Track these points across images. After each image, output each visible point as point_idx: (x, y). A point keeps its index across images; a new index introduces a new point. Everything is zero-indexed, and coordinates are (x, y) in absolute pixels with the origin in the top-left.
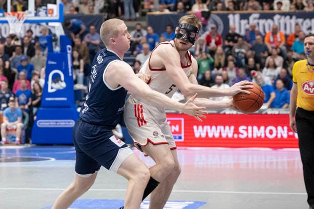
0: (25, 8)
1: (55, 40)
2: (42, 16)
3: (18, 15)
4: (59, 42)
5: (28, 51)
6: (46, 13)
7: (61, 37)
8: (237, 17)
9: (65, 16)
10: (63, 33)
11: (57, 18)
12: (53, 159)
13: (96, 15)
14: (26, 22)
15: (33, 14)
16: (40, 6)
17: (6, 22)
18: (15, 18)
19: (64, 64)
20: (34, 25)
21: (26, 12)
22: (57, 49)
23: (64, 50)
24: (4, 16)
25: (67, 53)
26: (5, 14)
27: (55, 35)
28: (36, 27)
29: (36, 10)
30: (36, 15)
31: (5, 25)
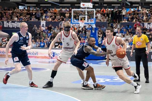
0: (85, 19)
1: (93, 29)
2: (89, 22)
3: (83, 21)
4: (94, 30)
5: (84, 32)
6: (91, 21)
7: (95, 28)
8: (147, 24)
9: (96, 22)
10: (95, 27)
11: (94, 22)
12: (92, 64)
13: (105, 22)
14: (85, 23)
15: (87, 21)
16: (89, 19)
17: (79, 23)
18: (82, 22)
19: (95, 36)
20: (87, 24)
21: (85, 20)
22: (93, 32)
23: (95, 32)
24: (78, 21)
25: (96, 33)
26: (79, 21)
27: (93, 28)
28: (87, 25)
29: (88, 20)
30: (88, 21)
31: (78, 24)
